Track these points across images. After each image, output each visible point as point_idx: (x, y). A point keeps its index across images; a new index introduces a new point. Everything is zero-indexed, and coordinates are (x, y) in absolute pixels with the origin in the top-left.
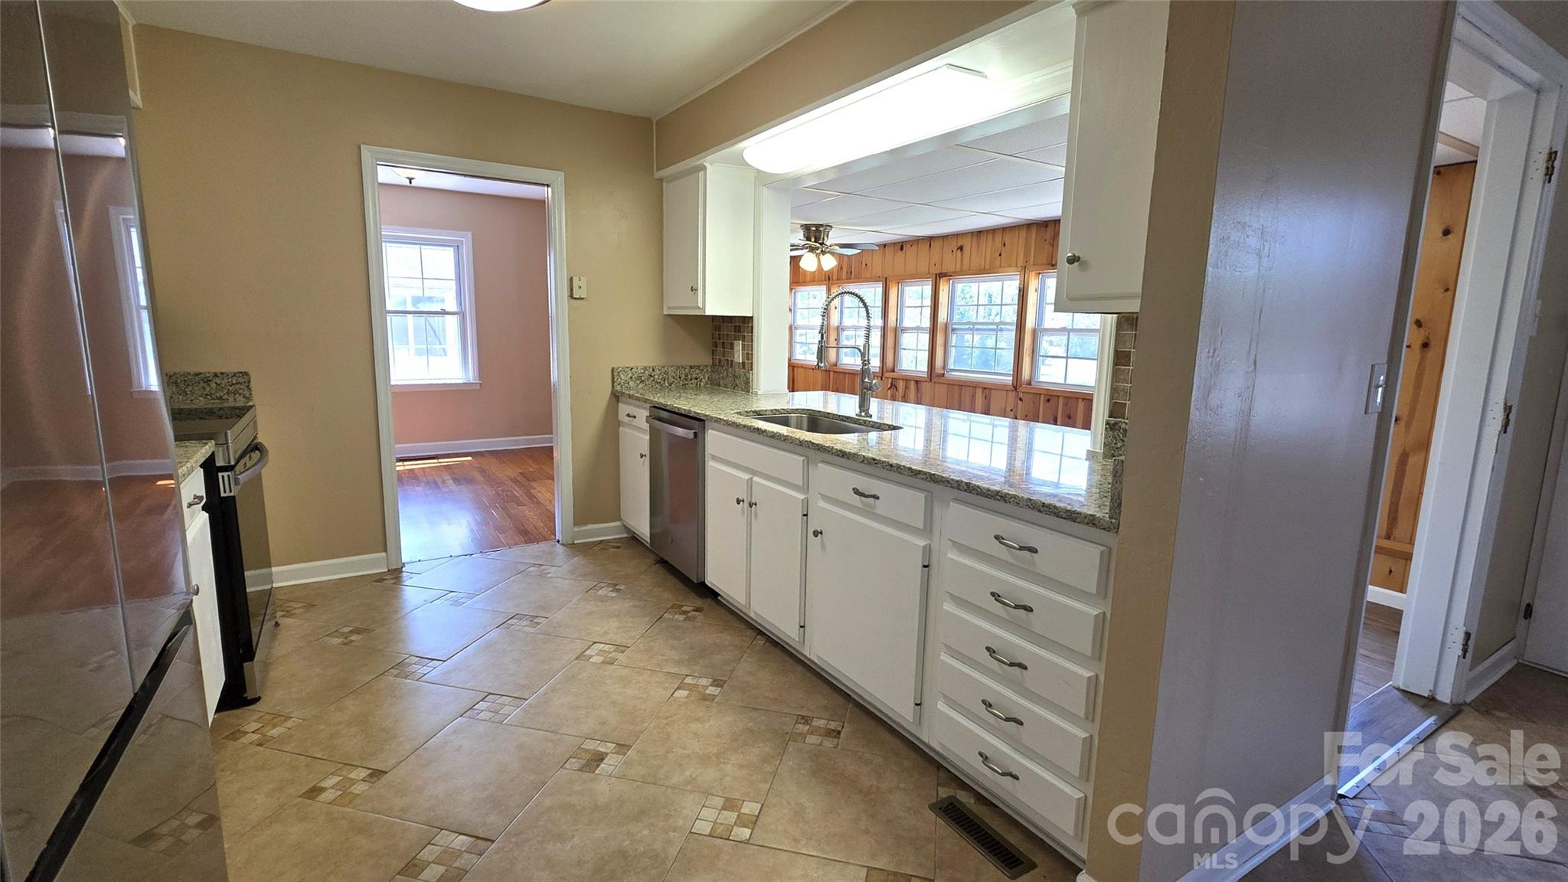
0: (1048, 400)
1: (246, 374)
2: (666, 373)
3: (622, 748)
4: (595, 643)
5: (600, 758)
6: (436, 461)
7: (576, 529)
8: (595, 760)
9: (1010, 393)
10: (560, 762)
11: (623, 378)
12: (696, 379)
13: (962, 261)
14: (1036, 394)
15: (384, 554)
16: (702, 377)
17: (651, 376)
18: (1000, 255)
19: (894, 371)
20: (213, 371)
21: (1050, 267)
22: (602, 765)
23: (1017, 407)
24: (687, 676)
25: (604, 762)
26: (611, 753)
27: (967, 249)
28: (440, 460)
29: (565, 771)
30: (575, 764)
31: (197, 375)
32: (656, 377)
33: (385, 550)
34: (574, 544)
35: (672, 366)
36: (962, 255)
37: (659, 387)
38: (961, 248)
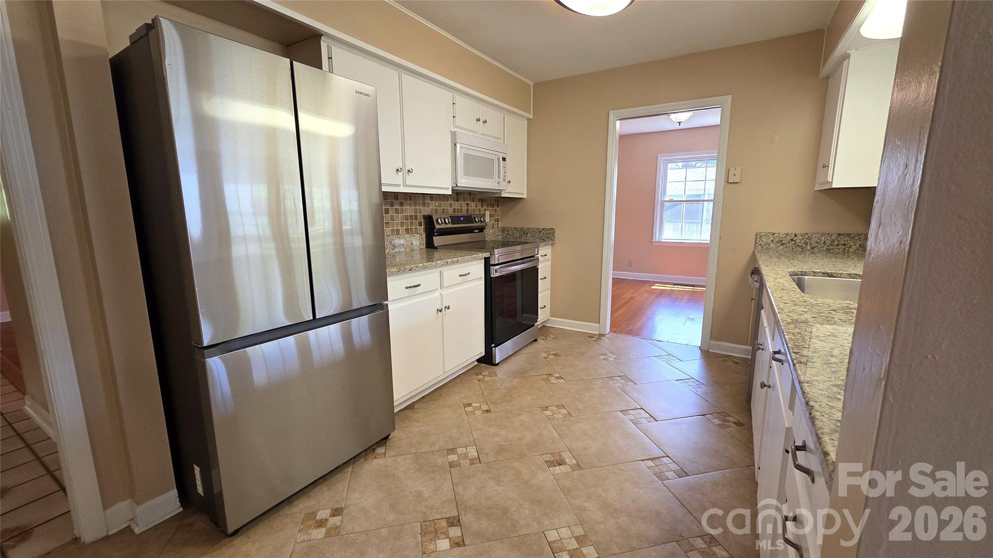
1: (553, 229)
2: (809, 238)
3: (578, 467)
4: (642, 408)
5: (561, 463)
6: (692, 288)
7: (712, 342)
8: (557, 463)
10: (544, 452)
11: (764, 240)
12: (845, 245)
15: (598, 325)
16: (852, 244)
17: (792, 240)
20: (542, 227)
22: (557, 467)
24: (668, 456)
25: (560, 467)
26: (569, 465)
28: (695, 288)
29: (541, 459)
30: (548, 457)
31: (537, 229)
32: (798, 241)
33: (599, 323)
34: (708, 351)
35: (817, 233)
37: (800, 250)
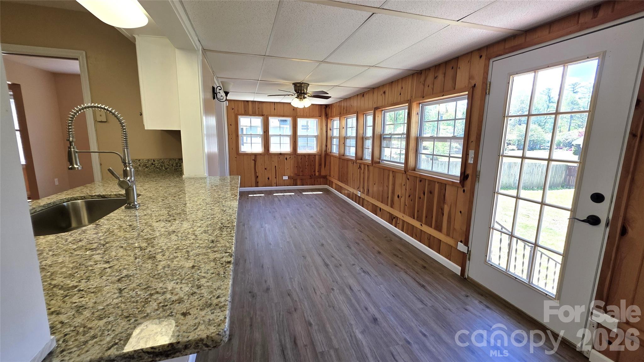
0: (421, 181)
9: (404, 174)
13: (385, 99)
14: (415, 176)
17: (152, 164)
18: (400, 94)
19: (362, 159)
21: (422, 98)
23: (407, 183)
27: (387, 93)
32: (156, 165)
35: (167, 159)
36: (385, 96)
37: (159, 170)
38: (384, 93)
